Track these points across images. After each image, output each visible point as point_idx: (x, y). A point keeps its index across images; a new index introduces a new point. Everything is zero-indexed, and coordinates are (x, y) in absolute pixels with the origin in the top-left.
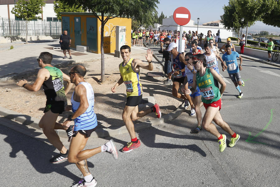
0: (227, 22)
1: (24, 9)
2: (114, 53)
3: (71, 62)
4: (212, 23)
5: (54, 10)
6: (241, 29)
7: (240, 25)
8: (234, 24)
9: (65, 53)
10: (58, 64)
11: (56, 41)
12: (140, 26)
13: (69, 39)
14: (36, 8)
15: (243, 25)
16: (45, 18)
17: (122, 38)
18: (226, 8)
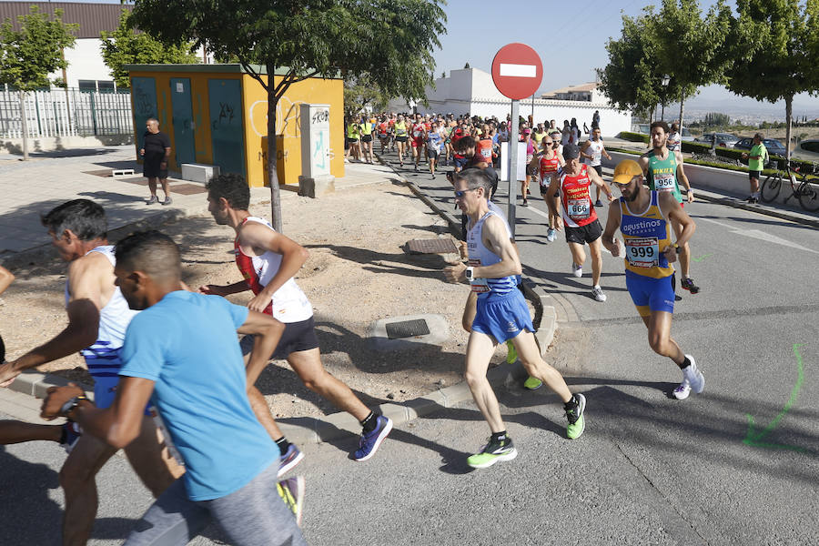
0: (618, 87)
1: (11, 57)
2: (297, 185)
3: (173, 213)
4: (570, 93)
5: (102, 59)
6: (659, 105)
7: (658, 98)
8: (640, 95)
9: (153, 189)
10: (133, 220)
11: (113, 151)
12: (365, 102)
13: (164, 147)
14: (46, 52)
15: (667, 95)
16: (73, 83)
17: (319, 141)
18: (614, 47)
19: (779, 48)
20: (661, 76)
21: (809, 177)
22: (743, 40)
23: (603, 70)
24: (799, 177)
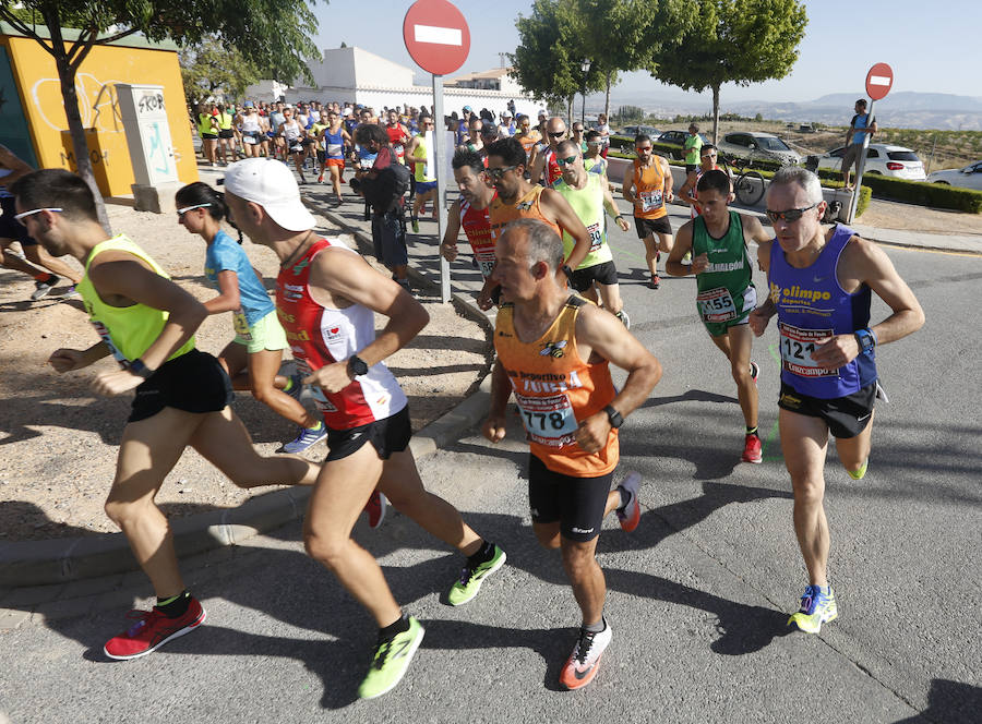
0: (532, 73)
6: (578, 96)
7: (577, 86)
8: (558, 82)
15: (586, 82)
17: (154, 135)
18: (525, 25)
19: (708, 31)
20: (581, 60)
21: (745, 170)
22: (673, 20)
23: (514, 53)
24: (735, 169)
